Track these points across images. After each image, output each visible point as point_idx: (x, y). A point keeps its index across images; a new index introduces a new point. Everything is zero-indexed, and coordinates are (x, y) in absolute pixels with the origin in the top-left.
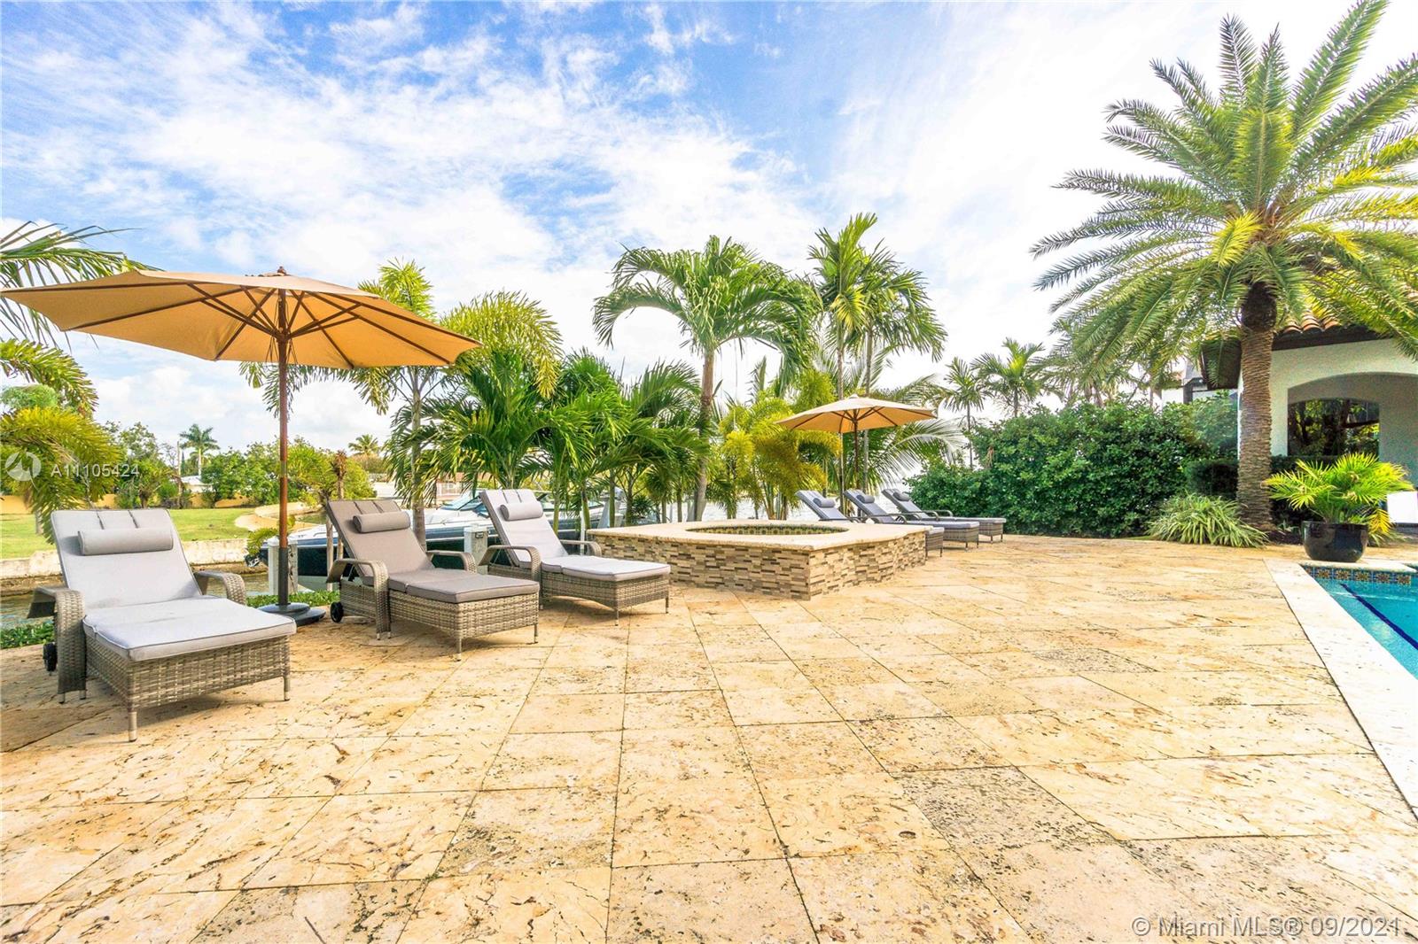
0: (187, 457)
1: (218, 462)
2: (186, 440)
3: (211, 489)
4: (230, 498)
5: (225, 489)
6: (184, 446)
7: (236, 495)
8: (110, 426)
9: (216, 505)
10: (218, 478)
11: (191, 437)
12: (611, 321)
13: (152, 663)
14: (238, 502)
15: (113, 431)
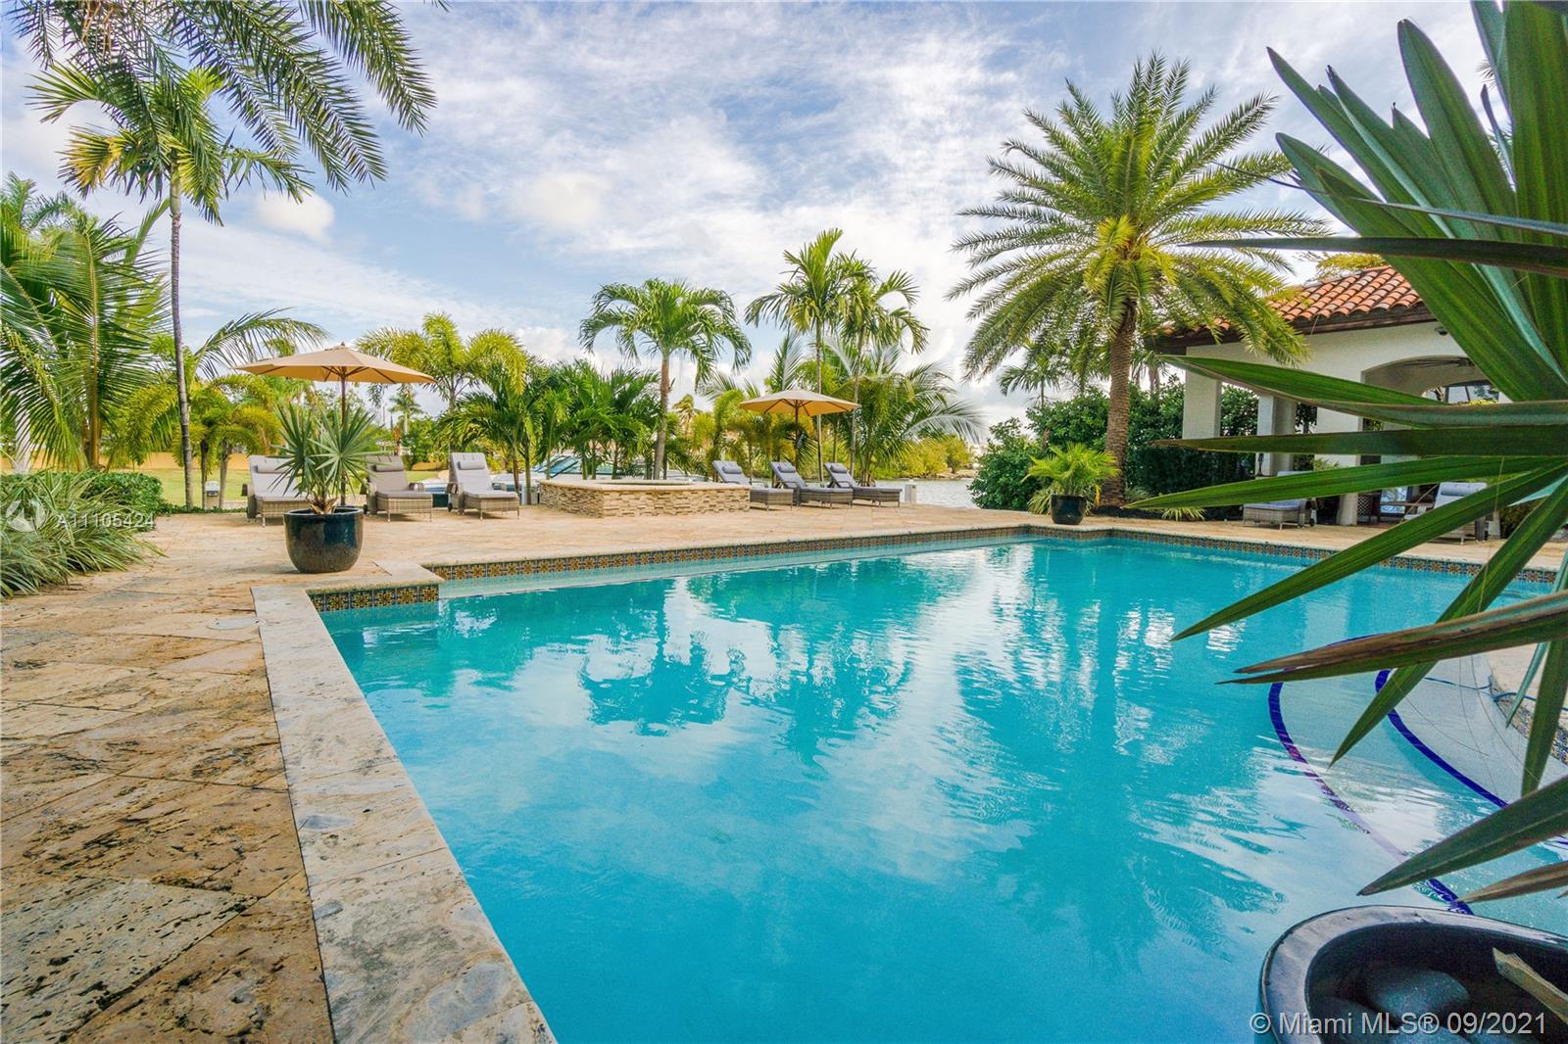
0: (396, 421)
1: (415, 426)
2: (395, 404)
3: (409, 453)
4: (425, 461)
5: (420, 453)
6: (393, 410)
7: (430, 459)
8: (329, 392)
9: (415, 467)
10: (416, 442)
11: (399, 402)
12: (594, 335)
13: (268, 503)
14: (432, 465)
15: (331, 396)
